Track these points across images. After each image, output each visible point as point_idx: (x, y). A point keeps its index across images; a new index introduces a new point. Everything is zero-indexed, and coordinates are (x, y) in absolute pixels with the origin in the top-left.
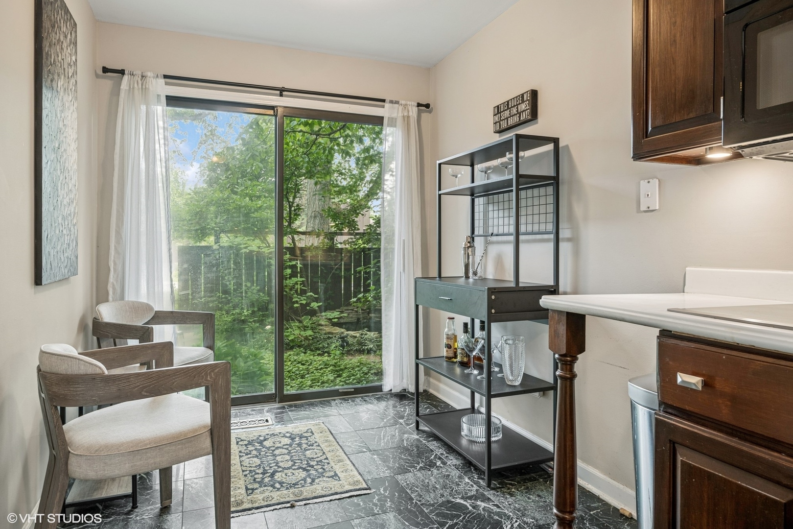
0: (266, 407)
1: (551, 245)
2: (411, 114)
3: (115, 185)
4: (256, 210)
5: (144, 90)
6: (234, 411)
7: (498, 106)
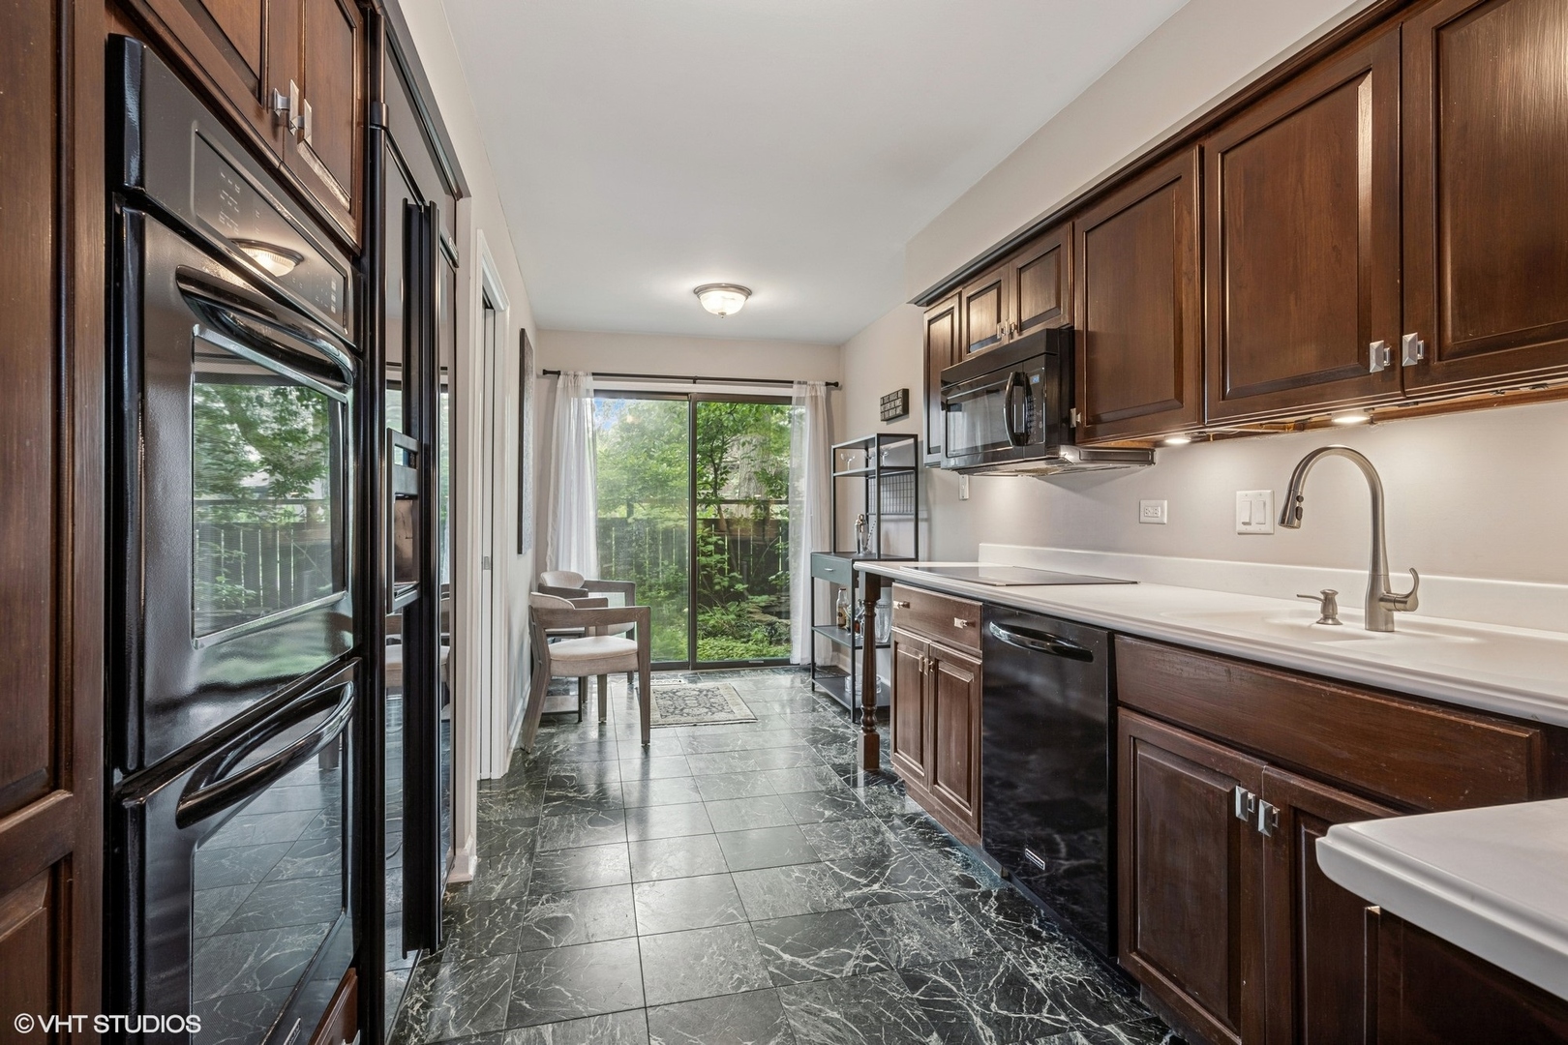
0: (680, 673)
1: (912, 524)
2: (819, 394)
3: (553, 470)
4: (674, 478)
5: (577, 387)
6: (653, 674)
7: (883, 398)
